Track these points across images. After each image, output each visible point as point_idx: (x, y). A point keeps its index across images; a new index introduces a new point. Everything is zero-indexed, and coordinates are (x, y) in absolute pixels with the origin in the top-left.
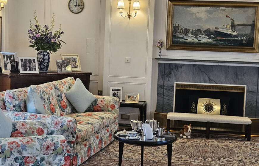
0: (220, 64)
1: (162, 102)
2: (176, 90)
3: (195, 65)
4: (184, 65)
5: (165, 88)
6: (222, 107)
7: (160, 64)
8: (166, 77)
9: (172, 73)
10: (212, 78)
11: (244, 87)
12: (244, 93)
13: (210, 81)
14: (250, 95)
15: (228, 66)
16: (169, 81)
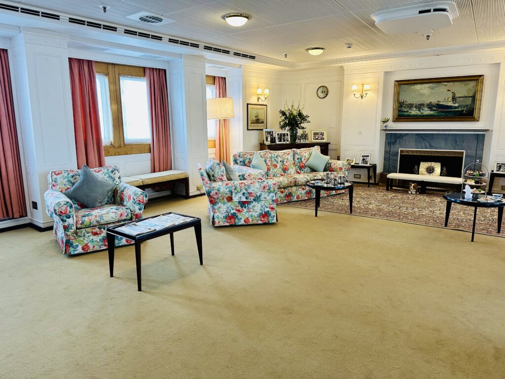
0: (440, 132)
1: (388, 165)
2: (401, 155)
3: (417, 134)
4: (408, 134)
5: (391, 153)
6: (442, 169)
7: (387, 134)
8: (392, 145)
9: (397, 141)
10: (433, 145)
11: (463, 152)
12: (463, 157)
13: (431, 147)
14: (469, 159)
15: (448, 134)
16: (394, 147)
